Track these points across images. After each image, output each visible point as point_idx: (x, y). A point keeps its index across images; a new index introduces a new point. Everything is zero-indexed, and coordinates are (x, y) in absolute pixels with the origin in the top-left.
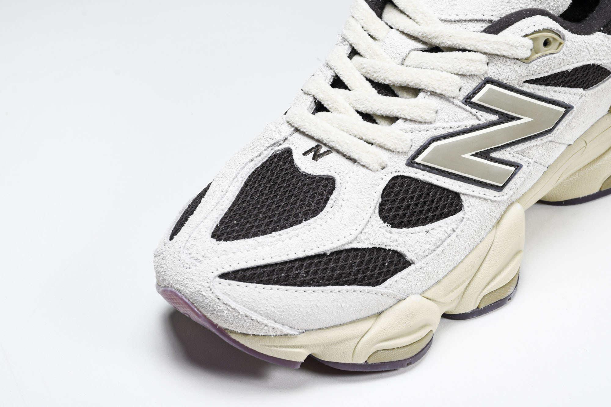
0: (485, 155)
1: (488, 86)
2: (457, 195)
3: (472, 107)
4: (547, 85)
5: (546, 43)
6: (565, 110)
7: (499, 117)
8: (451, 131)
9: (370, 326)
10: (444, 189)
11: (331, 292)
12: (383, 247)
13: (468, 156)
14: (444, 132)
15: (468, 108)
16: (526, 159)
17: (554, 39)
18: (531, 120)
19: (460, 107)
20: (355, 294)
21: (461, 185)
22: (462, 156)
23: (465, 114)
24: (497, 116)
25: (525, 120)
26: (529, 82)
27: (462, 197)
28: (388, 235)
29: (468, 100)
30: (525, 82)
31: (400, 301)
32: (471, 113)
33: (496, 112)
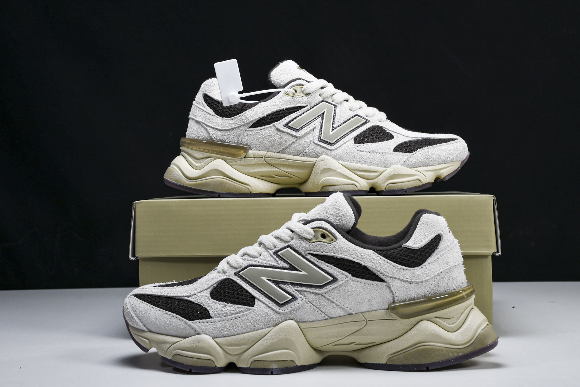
0: (277, 283)
1: (288, 249)
2: (254, 298)
3: (277, 257)
4: (322, 260)
5: (324, 236)
6: (332, 279)
7: (289, 266)
8: (262, 264)
9: (180, 340)
10: (247, 292)
11: (166, 313)
12: (202, 305)
13: (265, 279)
14: (258, 264)
15: (275, 256)
16: (300, 295)
17: (328, 236)
18: (307, 274)
19: (271, 255)
20: (176, 319)
21: (257, 293)
22: (261, 277)
23: (273, 259)
24: (288, 266)
25: (303, 273)
26: (313, 255)
27: (256, 300)
28: (207, 300)
29: (276, 253)
30: (309, 254)
31: (198, 334)
32: (275, 259)
33: (288, 263)
